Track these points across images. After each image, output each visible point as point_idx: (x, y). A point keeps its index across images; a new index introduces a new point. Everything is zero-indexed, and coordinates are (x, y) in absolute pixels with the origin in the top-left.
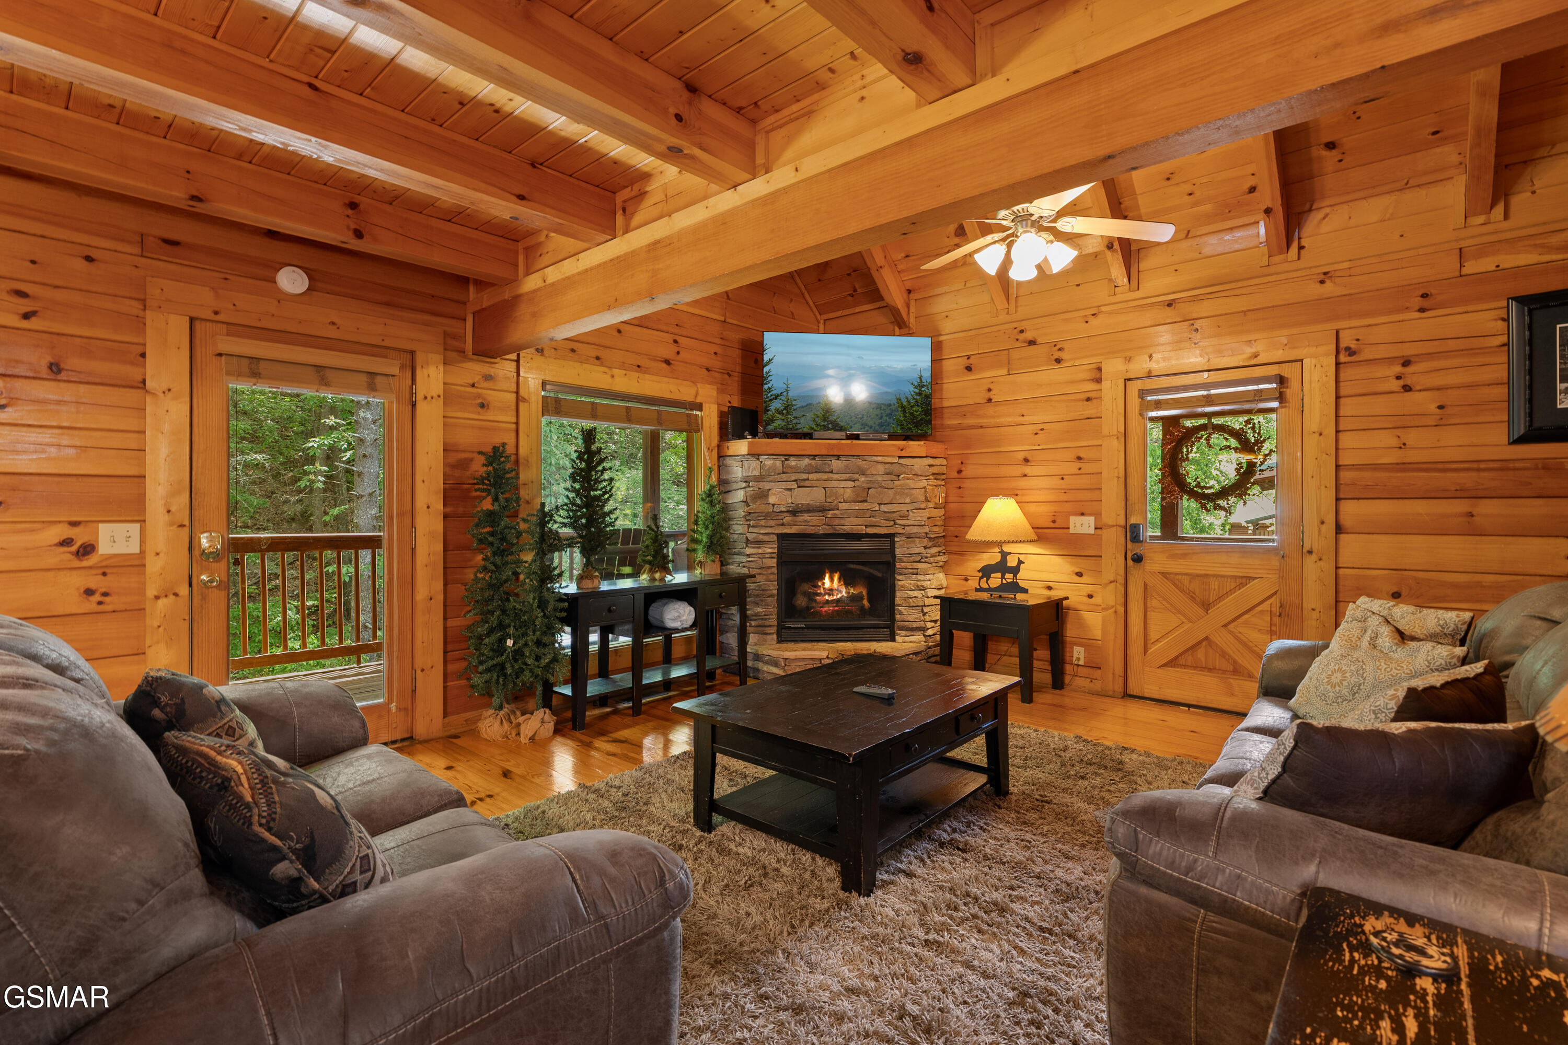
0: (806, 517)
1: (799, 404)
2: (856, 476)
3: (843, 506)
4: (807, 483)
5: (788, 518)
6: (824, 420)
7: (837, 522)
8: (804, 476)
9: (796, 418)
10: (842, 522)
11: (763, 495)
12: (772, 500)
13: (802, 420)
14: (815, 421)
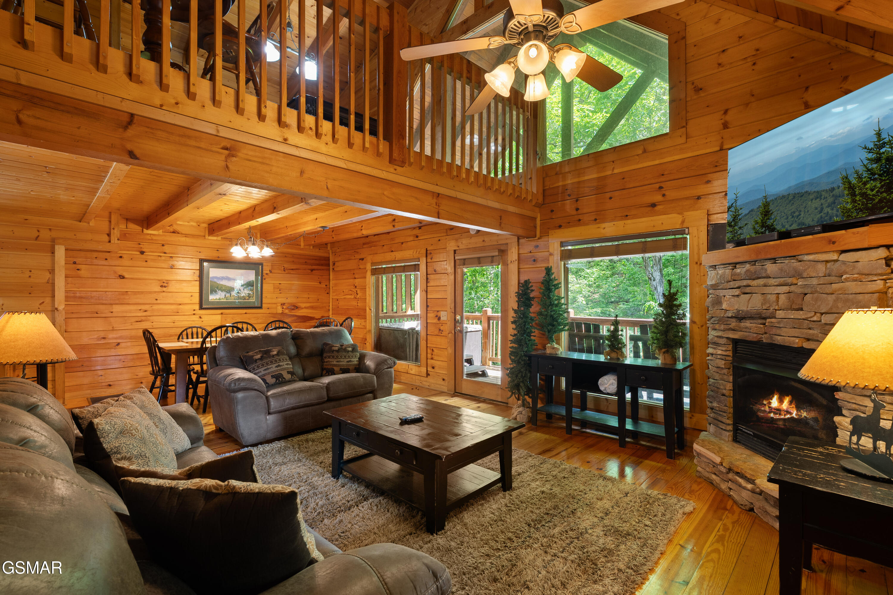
0: (747, 324)
1: (744, 212)
2: (794, 281)
3: (780, 314)
4: (748, 290)
5: (734, 324)
6: (763, 226)
7: (774, 331)
8: (745, 283)
9: (740, 228)
10: (778, 332)
11: (718, 302)
12: (724, 306)
13: (745, 230)
14: (754, 228)
